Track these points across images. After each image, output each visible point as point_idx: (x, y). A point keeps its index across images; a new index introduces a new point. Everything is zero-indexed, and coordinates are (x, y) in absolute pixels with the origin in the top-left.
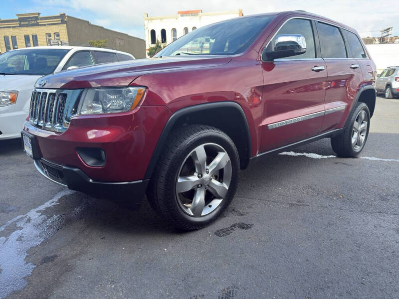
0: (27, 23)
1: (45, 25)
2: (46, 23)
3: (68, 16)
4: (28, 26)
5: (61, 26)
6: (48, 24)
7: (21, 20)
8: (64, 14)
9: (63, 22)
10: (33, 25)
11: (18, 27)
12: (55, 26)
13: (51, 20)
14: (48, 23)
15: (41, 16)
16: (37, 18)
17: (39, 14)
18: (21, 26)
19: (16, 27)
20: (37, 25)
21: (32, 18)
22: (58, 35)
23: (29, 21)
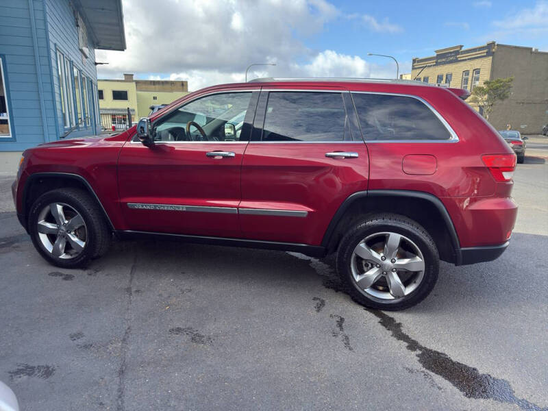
0: (444, 60)
1: (465, 60)
2: (467, 58)
3: (498, 45)
4: (444, 63)
5: (486, 59)
6: (468, 59)
7: (439, 56)
8: (494, 43)
9: (488, 54)
10: (451, 62)
11: (434, 65)
12: (477, 60)
13: (474, 53)
14: (469, 57)
15: (463, 49)
16: (457, 53)
17: (461, 47)
18: (437, 64)
19: (431, 66)
20: (456, 61)
21: (451, 53)
22: (478, 73)
23: (447, 57)
